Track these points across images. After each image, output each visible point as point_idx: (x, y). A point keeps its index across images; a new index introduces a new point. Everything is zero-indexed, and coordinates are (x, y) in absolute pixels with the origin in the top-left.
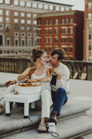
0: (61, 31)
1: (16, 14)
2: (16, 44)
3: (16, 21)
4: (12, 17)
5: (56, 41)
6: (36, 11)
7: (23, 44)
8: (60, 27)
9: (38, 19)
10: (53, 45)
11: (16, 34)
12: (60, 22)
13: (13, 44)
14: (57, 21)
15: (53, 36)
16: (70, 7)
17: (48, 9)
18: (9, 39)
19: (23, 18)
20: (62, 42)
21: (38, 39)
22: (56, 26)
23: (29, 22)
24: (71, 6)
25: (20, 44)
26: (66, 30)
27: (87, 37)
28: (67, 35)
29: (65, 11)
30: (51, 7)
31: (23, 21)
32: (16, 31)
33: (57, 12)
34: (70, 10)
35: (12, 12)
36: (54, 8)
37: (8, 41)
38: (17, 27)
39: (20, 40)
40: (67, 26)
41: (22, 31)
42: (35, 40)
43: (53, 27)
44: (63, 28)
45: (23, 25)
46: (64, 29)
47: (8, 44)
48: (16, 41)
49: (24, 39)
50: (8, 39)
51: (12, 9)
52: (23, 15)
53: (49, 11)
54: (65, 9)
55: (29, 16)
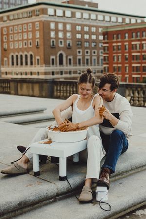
0: (132, 47)
1: (79, 28)
2: (80, 63)
3: (79, 36)
4: (74, 31)
5: (126, 59)
6: (102, 24)
7: (87, 63)
8: (130, 42)
9: (105, 34)
10: (122, 63)
11: (79, 52)
12: (131, 36)
13: (75, 64)
14: (127, 35)
15: (123, 53)
16: (142, 19)
17: (117, 22)
18: (71, 57)
19: (86, 33)
20: (133, 60)
21: (104, 57)
22: (126, 42)
23: (94, 37)
24: (144, 17)
25: (84, 63)
26: (138, 46)
28: (139, 52)
29: (137, 23)
30: (120, 19)
31: (86, 37)
32: (79, 48)
33: (127, 24)
34: (143, 22)
35: (74, 26)
36: (123, 20)
37: (70, 60)
38: (80, 43)
39: (84, 58)
40: (139, 41)
41: (86, 48)
42: (101, 58)
43: (122, 42)
44: (133, 43)
45: (87, 41)
46: (136, 45)
47: (70, 63)
48: (80, 60)
49: (88, 58)
50: (69, 57)
51: (74, 22)
52: (86, 29)
53: (118, 24)
54: (136, 21)
55: (94, 30)
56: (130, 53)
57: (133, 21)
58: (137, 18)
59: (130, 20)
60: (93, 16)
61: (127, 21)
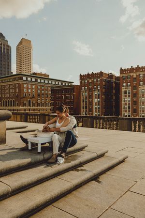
0: (66, 98)
1: (39, 87)
2: (39, 105)
3: (39, 91)
4: (37, 89)
6: (51, 86)
7: (43, 105)
8: (65, 95)
9: (52, 91)
11: (39, 100)
12: (65, 92)
14: (63, 91)
15: (61, 100)
17: (58, 84)
19: (43, 90)
21: (52, 102)
22: (63, 95)
23: (47, 92)
24: (72, 83)
25: (41, 105)
26: (69, 97)
27: (82, 101)
28: (69, 100)
29: (68, 86)
30: (60, 84)
31: (43, 92)
32: (39, 97)
33: (64, 86)
34: (71, 85)
36: (62, 84)
38: (39, 95)
39: (41, 103)
40: (69, 94)
41: (43, 97)
42: (50, 103)
43: (61, 95)
44: (67, 95)
45: (43, 94)
47: (34, 105)
48: (39, 103)
49: (44, 102)
50: (34, 102)
51: (36, 84)
52: (43, 88)
53: (59, 86)
55: (47, 88)
56: (65, 100)
57: (67, 84)
60: (46, 82)
61: (64, 84)
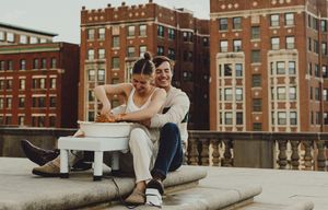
0: (32, 84)
5: (21, 105)
8: (29, 75)
12: (31, 66)
14: (23, 63)
16: (49, 38)
17: (5, 40)
20: (34, 105)
22: (22, 74)
24: (53, 36)
26: (43, 81)
28: (44, 92)
29: (39, 44)
30: (10, 37)
33: (22, 45)
34: (49, 44)
36: (16, 37)
40: (44, 73)
44: (35, 77)
46: (39, 80)
53: (6, 44)
54: (39, 40)
56: (28, 92)
57: (33, 41)
58: (39, 36)
59: (29, 39)
61: (23, 40)
